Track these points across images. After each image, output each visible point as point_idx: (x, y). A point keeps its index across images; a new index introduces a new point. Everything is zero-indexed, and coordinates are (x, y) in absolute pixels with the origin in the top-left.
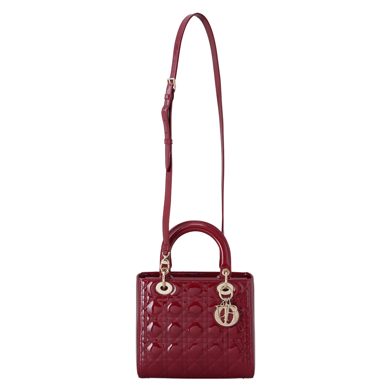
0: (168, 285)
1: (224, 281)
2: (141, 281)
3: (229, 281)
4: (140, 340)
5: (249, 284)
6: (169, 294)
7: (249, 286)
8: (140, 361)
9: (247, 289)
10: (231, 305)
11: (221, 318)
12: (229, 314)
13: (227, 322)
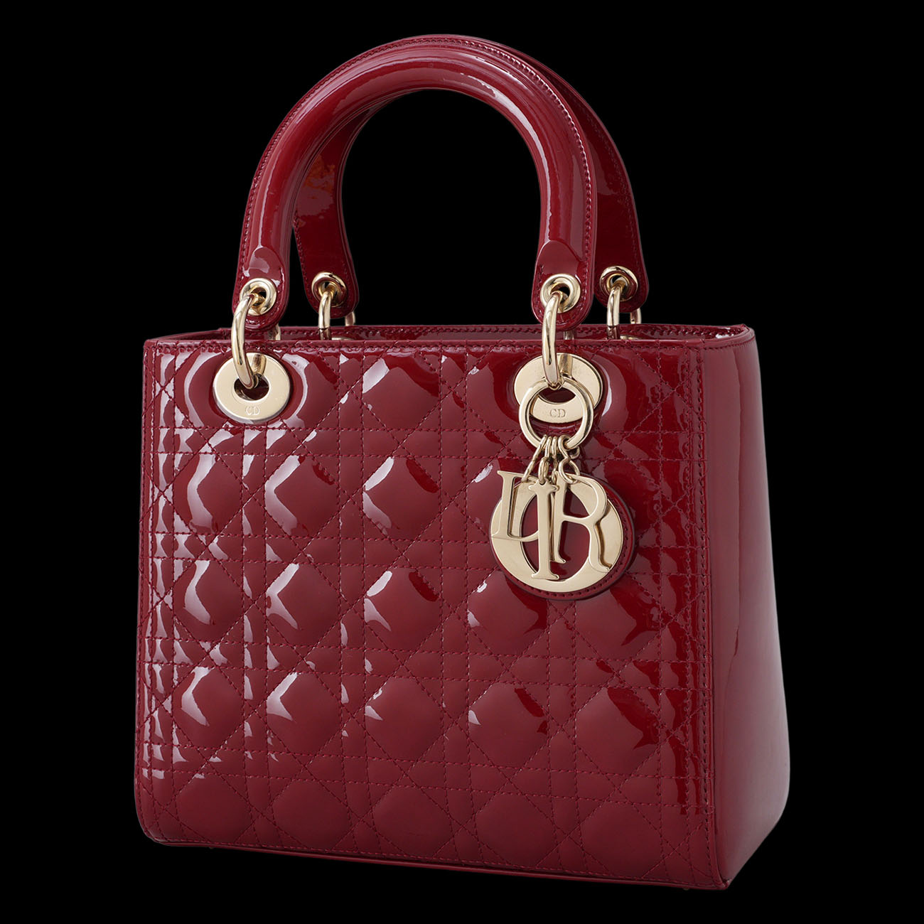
4: (142, 650)
5: (693, 365)
9: (681, 392)
10: (581, 475)
11: (524, 544)
12: (565, 524)
13: (555, 567)
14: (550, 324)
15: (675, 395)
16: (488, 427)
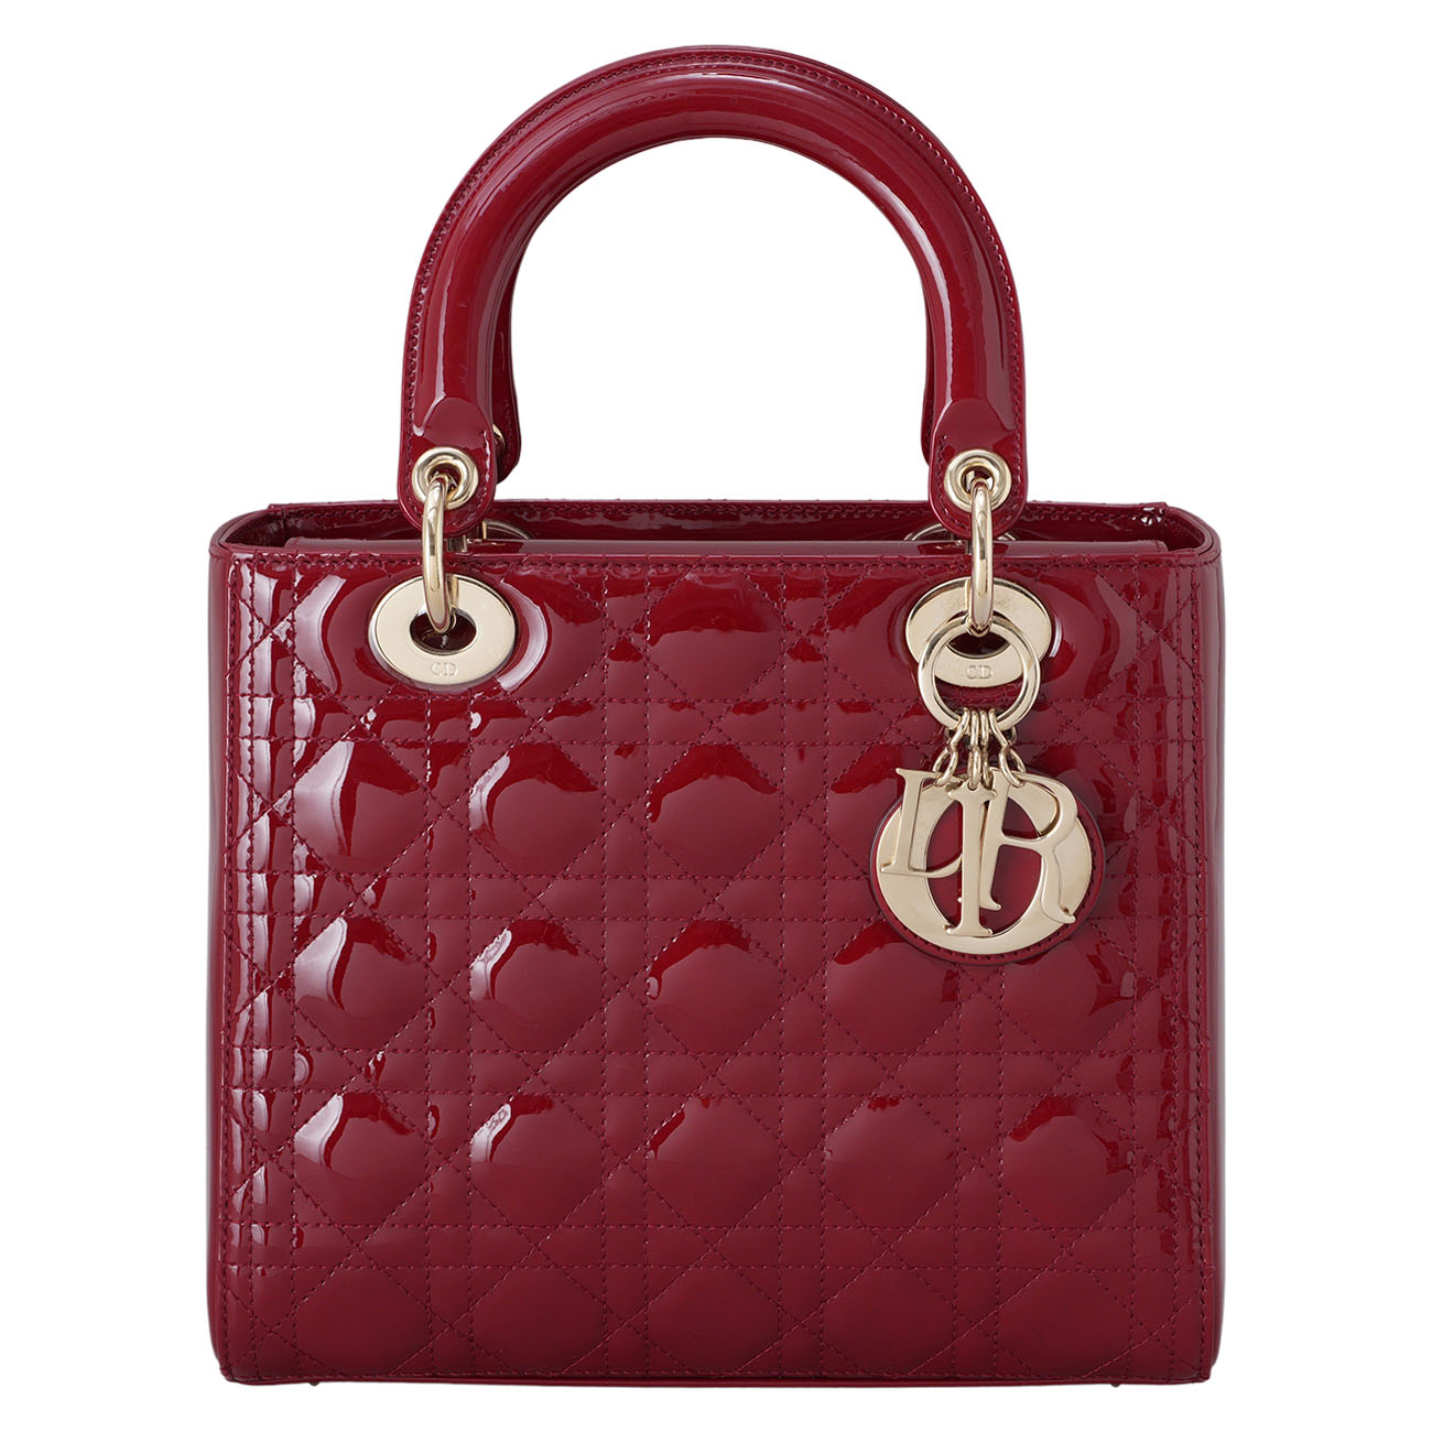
0: (476, 600)
1: (967, 570)
2: (245, 571)
3: (1007, 569)
4: (230, 1067)
5: (1186, 592)
6: (489, 684)
7: (1186, 613)
8: (235, 1242)
9: (1167, 636)
10: (1028, 772)
11: (930, 881)
12: (1003, 849)
13: (986, 918)
14: (985, 534)
15: (1162, 641)
16: (864, 695)
